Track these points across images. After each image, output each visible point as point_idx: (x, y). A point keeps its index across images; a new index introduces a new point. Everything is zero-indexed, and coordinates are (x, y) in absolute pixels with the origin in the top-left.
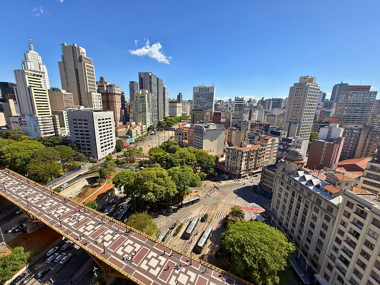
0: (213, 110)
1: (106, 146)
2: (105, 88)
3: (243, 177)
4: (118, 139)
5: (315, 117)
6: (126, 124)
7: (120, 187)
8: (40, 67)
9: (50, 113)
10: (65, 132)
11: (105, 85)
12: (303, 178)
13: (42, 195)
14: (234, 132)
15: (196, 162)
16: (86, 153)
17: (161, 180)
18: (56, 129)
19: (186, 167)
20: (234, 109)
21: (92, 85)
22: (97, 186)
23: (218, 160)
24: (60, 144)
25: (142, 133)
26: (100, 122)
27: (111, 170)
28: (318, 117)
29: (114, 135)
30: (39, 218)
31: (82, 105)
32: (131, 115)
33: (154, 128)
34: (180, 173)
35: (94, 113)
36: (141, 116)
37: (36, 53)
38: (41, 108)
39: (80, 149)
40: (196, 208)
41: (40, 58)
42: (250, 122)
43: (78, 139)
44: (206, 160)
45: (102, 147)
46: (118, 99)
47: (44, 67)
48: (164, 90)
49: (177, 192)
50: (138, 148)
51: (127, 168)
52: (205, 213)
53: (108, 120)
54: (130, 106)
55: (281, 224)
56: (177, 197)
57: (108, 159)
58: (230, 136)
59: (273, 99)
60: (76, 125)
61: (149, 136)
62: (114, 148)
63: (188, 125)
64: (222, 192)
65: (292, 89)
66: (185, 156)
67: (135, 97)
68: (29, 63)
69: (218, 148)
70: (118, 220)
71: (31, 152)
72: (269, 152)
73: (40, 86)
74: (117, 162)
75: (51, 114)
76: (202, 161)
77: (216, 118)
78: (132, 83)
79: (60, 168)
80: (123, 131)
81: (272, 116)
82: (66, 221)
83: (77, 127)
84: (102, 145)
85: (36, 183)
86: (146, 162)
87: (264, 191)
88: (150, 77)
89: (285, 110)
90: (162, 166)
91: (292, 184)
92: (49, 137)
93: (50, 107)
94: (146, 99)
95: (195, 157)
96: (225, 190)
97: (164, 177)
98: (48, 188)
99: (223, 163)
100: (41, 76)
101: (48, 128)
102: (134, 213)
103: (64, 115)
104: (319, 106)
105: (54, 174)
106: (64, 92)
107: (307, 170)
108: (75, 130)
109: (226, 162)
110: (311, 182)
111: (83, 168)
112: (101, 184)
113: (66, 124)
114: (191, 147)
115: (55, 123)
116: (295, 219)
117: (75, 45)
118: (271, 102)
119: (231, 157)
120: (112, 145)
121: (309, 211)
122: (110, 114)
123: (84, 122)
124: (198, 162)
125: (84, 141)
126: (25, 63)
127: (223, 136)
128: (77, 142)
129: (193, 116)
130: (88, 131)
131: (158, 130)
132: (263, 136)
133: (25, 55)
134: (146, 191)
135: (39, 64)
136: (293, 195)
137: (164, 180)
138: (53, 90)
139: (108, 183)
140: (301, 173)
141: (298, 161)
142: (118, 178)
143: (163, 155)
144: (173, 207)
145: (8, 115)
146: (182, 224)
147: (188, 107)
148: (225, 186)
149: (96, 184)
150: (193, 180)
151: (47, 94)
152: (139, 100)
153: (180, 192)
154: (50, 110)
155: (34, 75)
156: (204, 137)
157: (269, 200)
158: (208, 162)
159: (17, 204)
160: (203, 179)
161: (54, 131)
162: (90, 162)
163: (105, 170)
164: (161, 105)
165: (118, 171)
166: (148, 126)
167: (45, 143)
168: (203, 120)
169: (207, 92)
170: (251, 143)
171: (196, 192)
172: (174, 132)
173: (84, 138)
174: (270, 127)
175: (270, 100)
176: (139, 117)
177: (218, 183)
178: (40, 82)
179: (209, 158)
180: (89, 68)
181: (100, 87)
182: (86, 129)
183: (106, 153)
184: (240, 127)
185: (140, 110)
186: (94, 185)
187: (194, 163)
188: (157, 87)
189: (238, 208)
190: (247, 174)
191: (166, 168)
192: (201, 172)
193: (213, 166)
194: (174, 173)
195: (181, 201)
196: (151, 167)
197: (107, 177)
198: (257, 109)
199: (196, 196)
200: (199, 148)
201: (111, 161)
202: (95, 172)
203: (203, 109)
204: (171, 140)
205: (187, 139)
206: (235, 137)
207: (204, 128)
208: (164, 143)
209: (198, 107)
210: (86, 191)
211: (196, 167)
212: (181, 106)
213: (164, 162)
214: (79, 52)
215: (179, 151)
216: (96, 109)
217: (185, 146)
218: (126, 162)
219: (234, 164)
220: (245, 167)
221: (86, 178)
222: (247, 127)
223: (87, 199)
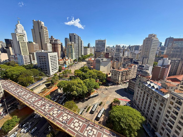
0: (105, 51)
1: (54, 69)
2: (53, 41)
3: (120, 84)
4: (60, 65)
5: (156, 55)
6: (63, 59)
7: (61, 88)
8: (23, 31)
9: (28, 53)
10: (35, 62)
11: (53, 40)
12: (150, 85)
13: (25, 92)
14: (115, 62)
16: (45, 72)
19: (92, 79)
20: (115, 51)
21: (47, 40)
23: (107, 76)
24: (33, 68)
25: (71, 63)
26: (51, 57)
27: (57, 81)
28: (158, 54)
29: (58, 64)
30: (24, 102)
31: (43, 50)
32: (66, 54)
33: (76, 60)
34: (89, 82)
35: (48, 53)
37: (21, 25)
38: (24, 51)
39: (42, 70)
40: (97, 99)
41: (23, 27)
42: (123, 57)
43: (41, 66)
44: (102, 76)
45: (52, 70)
46: (59, 46)
47: (25, 31)
48: (81, 42)
50: (69, 70)
51: (64, 79)
52: (101, 101)
53: (55, 57)
54: (65, 50)
55: (138, 107)
56: (88, 93)
57: (55, 75)
58: (113, 64)
59: (135, 46)
60: (40, 59)
61: (74, 64)
62: (58, 70)
63: (93, 59)
64: (109, 91)
65: (144, 40)
66: (91, 74)
67: (67, 45)
68: (18, 30)
69: (107, 70)
70: (60, 104)
71: (20, 72)
72: (133, 72)
73: (23, 41)
74: (59, 77)
75: (29, 54)
76: (99, 76)
77: (107, 56)
78: (66, 38)
79: (33, 79)
80: (62, 62)
81: (134, 54)
82: (36, 104)
83: (41, 60)
84: (52, 69)
85: (22, 86)
86: (73, 77)
87: (130, 91)
88: (75, 36)
89: (141, 51)
90: (80, 79)
91: (144, 88)
92: (28, 65)
93: (28, 51)
94: (73, 46)
95: (96, 74)
96: (111, 91)
98: (28, 89)
99: (110, 77)
100: (24, 36)
101: (27, 60)
102: (67, 101)
103: (35, 54)
104: (158, 49)
105: (30, 82)
106: (34, 43)
107: (152, 81)
108: (40, 62)
109: (111, 77)
110: (153, 87)
111: (44, 79)
112: (52, 87)
113: (35, 59)
114: (94, 70)
115: (30, 58)
116: (145, 105)
117: (39, 21)
118: (134, 47)
119: (114, 74)
120: (57, 69)
121: (152, 101)
122: (56, 54)
123: (44, 58)
124: (98, 77)
125: (44, 67)
126: (16, 29)
127: (110, 64)
129: (95, 54)
130: (46, 62)
131: (79, 61)
132: (130, 64)
133: (16, 26)
134: (73, 90)
135: (23, 30)
136: (145, 93)
137: (81, 85)
138: (29, 42)
139: (55, 86)
140: (149, 83)
141: (147, 76)
142: (60, 84)
143: (81, 73)
144: (86, 98)
145: (9, 55)
146: (90, 107)
147: (93, 51)
149: (50, 87)
150: (96, 86)
151: (27, 45)
152: (69, 47)
153: (89, 91)
154: (28, 52)
155: (20, 35)
156: (101, 64)
157: (133, 96)
158: (103, 77)
159: (14, 96)
160: (100, 85)
161: (30, 62)
162: (47, 77)
163: (54, 80)
164: (80, 49)
165: (60, 81)
166: (74, 59)
167: (26, 68)
168: (100, 56)
169: (102, 43)
170: (124, 67)
171: (97, 91)
172: (86, 62)
173: (44, 65)
174: (133, 59)
175: (133, 46)
176: (69, 55)
177: (107, 87)
178: (23, 39)
179: (103, 75)
180: (45, 32)
181: (51, 41)
182: (45, 61)
183: (54, 72)
184: (118, 60)
185: (70, 52)
186: (48, 87)
187: (96, 77)
188: (78, 40)
189: (117, 99)
190: (122, 83)
191: (82, 80)
192: (99, 82)
193: (105, 79)
194: (86, 82)
195: (90, 96)
196: (75, 79)
197: (55, 84)
198: (127, 51)
199: (97, 93)
200: (98, 70)
201: (57, 76)
202: (49, 81)
203: (100, 51)
204: (85, 66)
205: (93, 65)
206: (116, 65)
207: (101, 60)
208: (81, 67)
209: (98, 50)
210: (45, 90)
211: (97, 79)
212: (90, 49)
213: (81, 76)
214: (41, 24)
215: (88, 71)
216: (49, 51)
217: (91, 69)
218: (64, 77)
219: (115, 78)
220: (121, 79)
221: (45, 84)
222: (122, 60)
223: (46, 94)
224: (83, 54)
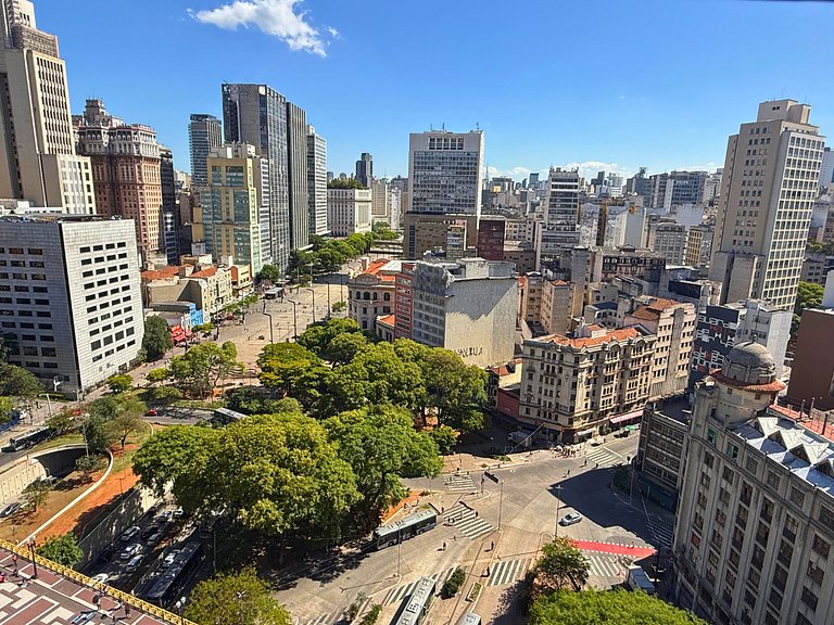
0: (479, 212)
1: (108, 340)
2: (105, 139)
3: (583, 439)
4: (151, 314)
5: (812, 235)
6: (179, 264)
7: (161, 483)
11: (105, 129)
12: (776, 441)
14: (548, 288)
15: (422, 390)
16: (37, 365)
17: (302, 456)
19: (391, 412)
20: (547, 207)
21: (59, 129)
22: (79, 482)
23: (496, 383)
25: (235, 292)
26: (86, 256)
27: (128, 426)
28: (821, 232)
29: (136, 302)
31: (22, 198)
32: (197, 233)
33: (276, 275)
34: (366, 429)
35: (65, 225)
36: (232, 233)
39: (16, 352)
40: (424, 551)
42: (602, 252)
43: (9, 319)
44: (456, 385)
45: (96, 346)
46: (150, 176)
48: (311, 146)
49: (359, 496)
50: (220, 345)
51: (185, 416)
52: (455, 566)
53: (116, 251)
54: (192, 199)
55: (707, 595)
56: (360, 513)
57: (117, 385)
58: (534, 300)
59: (674, 176)
60: (1, 269)
61: (260, 303)
62: (138, 346)
63: (395, 265)
64: (510, 490)
65: (734, 142)
66: (384, 370)
67: (209, 168)
69: (495, 341)
70: (155, 602)
72: (665, 353)
74: (149, 396)
76: (442, 388)
77: (488, 241)
78: (199, 120)
80: (168, 287)
81: (673, 230)
83: (6, 276)
84: (95, 338)
86: (250, 394)
88: (263, 100)
89: (715, 211)
90: (306, 408)
91: (741, 461)
94: (250, 175)
95: (419, 373)
96: (521, 486)
97: (313, 445)
99: (514, 392)
102: (210, 574)
104: (825, 198)
107: (788, 412)
109: (524, 391)
110: (799, 455)
111: (28, 421)
112: (94, 476)
114: (404, 341)
116: (753, 579)
118: (670, 183)
119: (539, 372)
120: (131, 338)
121: (797, 549)
122: (123, 228)
123: (29, 258)
124: (431, 390)
125: (31, 326)
127: (513, 300)
128: (7, 330)
129: (411, 232)
130: (44, 290)
131: (292, 282)
132: (644, 298)
134: (248, 494)
136: (745, 496)
137: (314, 457)
140: (769, 425)
141: (758, 383)
142: (153, 453)
143: (309, 370)
144: (345, 550)
146: (377, 608)
147: (394, 207)
148: (522, 472)
149: (75, 475)
150: (415, 456)
152: (223, 179)
153: (367, 497)
156: (449, 304)
157: (669, 516)
158: (464, 390)
160: (446, 448)
162: (52, 398)
163: (106, 425)
164: (301, 194)
165: (154, 429)
166: (257, 268)
168: (445, 245)
169: (456, 153)
170: (606, 322)
171: (423, 494)
172: (346, 288)
173: (30, 314)
174: (667, 267)
175: (664, 176)
176: (224, 239)
177: (497, 462)
180: (46, 70)
181: (88, 134)
182: (39, 284)
183: (108, 365)
184: (569, 271)
185: (228, 213)
186: (66, 479)
187: (415, 395)
188: (285, 135)
189: (564, 545)
190: (594, 429)
191: (320, 416)
192: (439, 425)
193: (480, 404)
194: (347, 431)
195: (374, 529)
196: (267, 412)
197: (113, 451)
198: (624, 208)
199: (425, 507)
200: (432, 344)
201: (128, 393)
202: (72, 432)
203: (445, 210)
204: (335, 316)
205: (392, 310)
206: (551, 304)
207: (449, 274)
208: (312, 326)
209: (428, 201)
210: (37, 501)
211: (423, 410)
212: (370, 198)
213: (313, 391)
214: (12, 13)
215: (363, 355)
216: (72, 212)
217: (384, 336)
218: (181, 395)
219: (551, 395)
220: (586, 405)
221: (38, 454)
222: (593, 271)
223: (43, 531)
224: (322, 228)
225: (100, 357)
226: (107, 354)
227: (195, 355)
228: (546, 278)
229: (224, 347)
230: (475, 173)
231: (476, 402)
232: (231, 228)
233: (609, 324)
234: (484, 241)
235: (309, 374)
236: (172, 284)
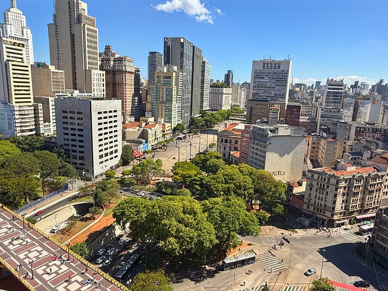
0: (287, 101)
1: (106, 155)
2: (112, 63)
3: (339, 226)
4: (126, 144)
6: (139, 121)
7: (124, 223)
8: (22, 31)
9: (32, 100)
10: (49, 129)
11: (112, 59)
13: (11, 226)
14: (323, 142)
15: (252, 191)
16: (76, 164)
17: (189, 218)
18: (37, 124)
19: (234, 199)
20: (324, 99)
21: (93, 58)
22: (89, 219)
23: (291, 190)
24: (41, 148)
25: (164, 135)
26: (100, 116)
27: (112, 195)
29: (120, 138)
30: (3, 261)
31: (76, 89)
32: (148, 107)
33: (183, 129)
34: (222, 208)
35: (93, 102)
36: (164, 107)
37: (19, 12)
38: (20, 92)
39: (69, 157)
41: (24, 19)
42: (355, 124)
43: (67, 142)
44: (270, 190)
46: (130, 80)
47: (29, 31)
48: (203, 66)
49: (217, 241)
50: (155, 160)
53: (113, 114)
54: (147, 91)
56: (217, 250)
57: (109, 176)
58: (315, 148)
60: (65, 120)
61: (174, 141)
62: (119, 158)
63: (241, 126)
64: (296, 249)
66: (233, 179)
67: (156, 77)
68: (8, 27)
69: (292, 169)
70: (118, 279)
71: (2, 159)
73: (20, 60)
74: (122, 182)
75: (32, 102)
76: (263, 191)
77: (291, 116)
78: (153, 54)
79: (38, 186)
80: (134, 132)
82: (40, 271)
83: (67, 123)
84: (101, 153)
85: (4, 207)
86: (167, 185)
87: (380, 256)
88: (182, 45)
90: (193, 194)
92: (26, 138)
93: (31, 92)
94: (174, 80)
95: (251, 182)
96: (302, 247)
97: (195, 213)
98: (19, 216)
99: (301, 196)
100: (23, 46)
101: (26, 122)
102: (143, 271)
103: (51, 103)
105: (30, 195)
106: (52, 68)
108: (64, 128)
111: (71, 188)
112: (96, 216)
113: (51, 118)
114: (244, 165)
115: (37, 115)
119: (315, 187)
120: (116, 154)
122: (116, 104)
123: (77, 116)
124: (256, 191)
125: (76, 146)
126: (5, 25)
127: (303, 147)
128: (66, 147)
129: (251, 110)
130: (82, 130)
131: (190, 132)
132: (379, 151)
133: (5, 14)
135: (23, 28)
137: (195, 219)
138: (39, 65)
139: (106, 215)
142: (122, 209)
143: (195, 176)
147: (243, 97)
148: (303, 239)
149: (88, 215)
150: (246, 224)
151: (30, 73)
152: (162, 82)
153: (221, 242)
154: (32, 96)
155: (14, 44)
156: (268, 147)
158: (274, 193)
160: (262, 222)
161: (34, 127)
162: (82, 179)
163: (102, 194)
164: (197, 90)
165: (123, 198)
166: (174, 125)
167: (21, 146)
168: (268, 118)
169: (276, 70)
170: (355, 163)
171: (249, 245)
172: (216, 137)
173: (75, 141)
176: (160, 110)
177: (290, 232)
178: (22, 54)
179: (275, 186)
180: (90, 33)
181: (105, 61)
182: (80, 127)
183: (106, 166)
184: (335, 134)
185: (163, 98)
186: (84, 217)
187: (248, 193)
188: (191, 61)
189: (326, 282)
190: (346, 220)
191: (200, 198)
192: (260, 210)
193: (282, 201)
194: (213, 208)
195: (223, 259)
196: (175, 195)
197: (105, 206)
198: (369, 101)
199: (250, 251)
200: (258, 167)
201: (113, 180)
202: (88, 195)
203: (269, 99)
204: (210, 150)
205: (239, 149)
206: (324, 151)
207: (269, 132)
208: (198, 154)
209: (260, 94)
210: (72, 225)
211: (252, 201)
212: (231, 92)
213: (197, 186)
214: (78, 8)
215: (223, 170)
216: (96, 96)
217: (234, 162)
218: (136, 183)
219: (322, 200)
220: (342, 207)
221: (74, 204)
222: (349, 134)
223: (73, 239)
224: (206, 107)
225: (102, 162)
226: (106, 161)
227: (143, 164)
228: (322, 137)
229: (157, 162)
230: (286, 81)
231: (280, 200)
232: (164, 105)
233: (358, 164)
234: (289, 116)
235: (196, 178)
236: (135, 130)
